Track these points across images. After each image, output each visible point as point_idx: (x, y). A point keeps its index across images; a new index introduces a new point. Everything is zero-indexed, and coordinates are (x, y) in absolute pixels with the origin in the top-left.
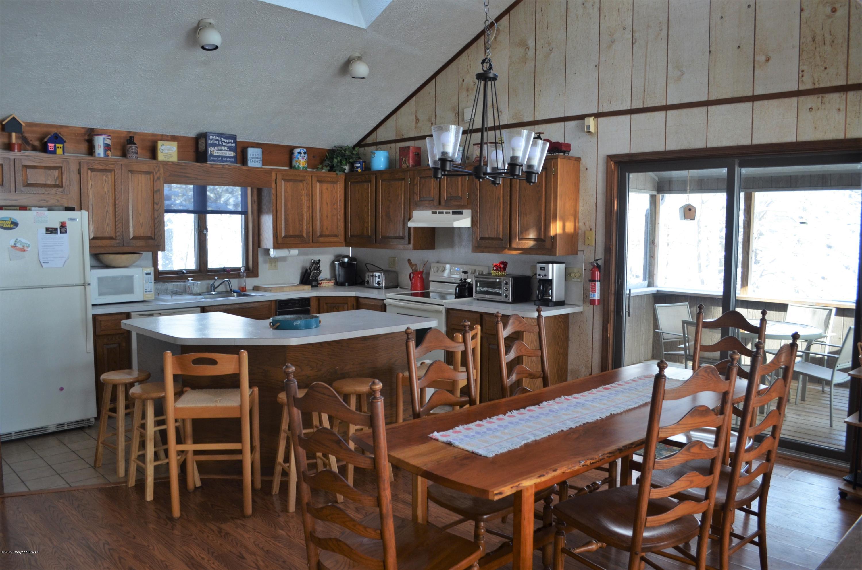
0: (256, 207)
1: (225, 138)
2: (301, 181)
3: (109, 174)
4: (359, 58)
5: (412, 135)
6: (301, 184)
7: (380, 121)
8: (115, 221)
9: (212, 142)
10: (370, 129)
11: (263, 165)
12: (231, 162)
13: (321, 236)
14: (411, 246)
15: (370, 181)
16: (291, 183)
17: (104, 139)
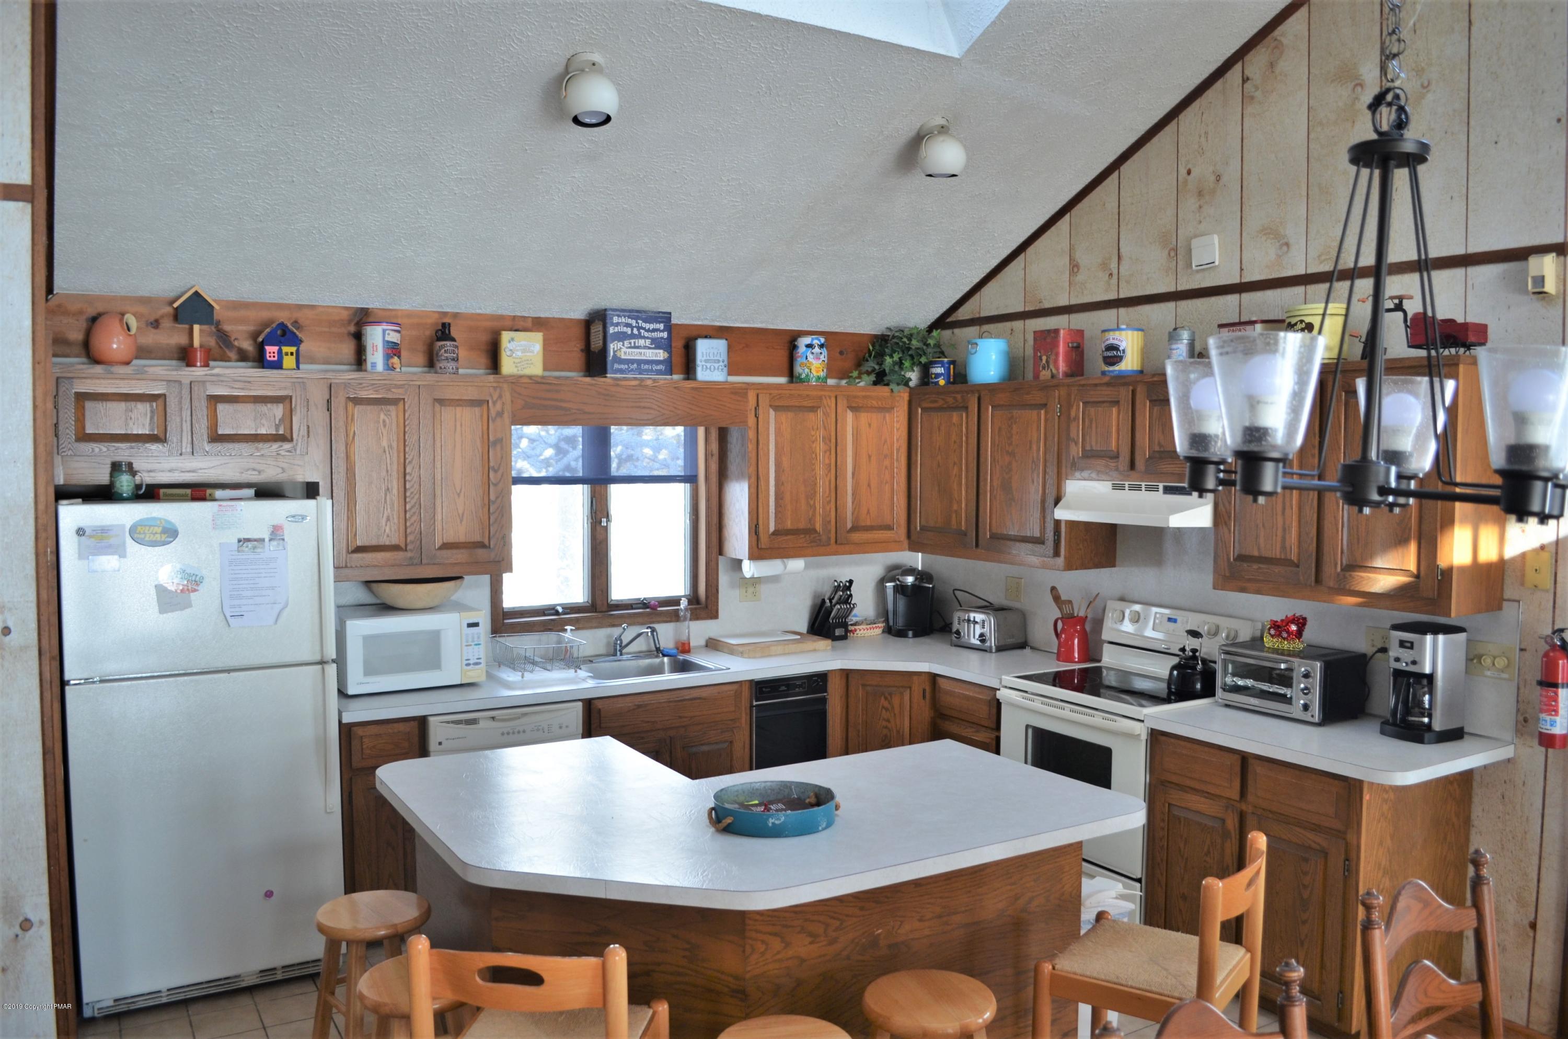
0: (714, 467)
1: (645, 321)
2: (813, 409)
3: (392, 408)
4: (943, 130)
5: (1063, 301)
6: (811, 415)
7: (988, 270)
8: (406, 512)
9: (616, 329)
10: (966, 289)
11: (730, 374)
12: (659, 372)
13: (855, 528)
14: (1060, 561)
15: (966, 408)
16: (790, 415)
17: (384, 331)
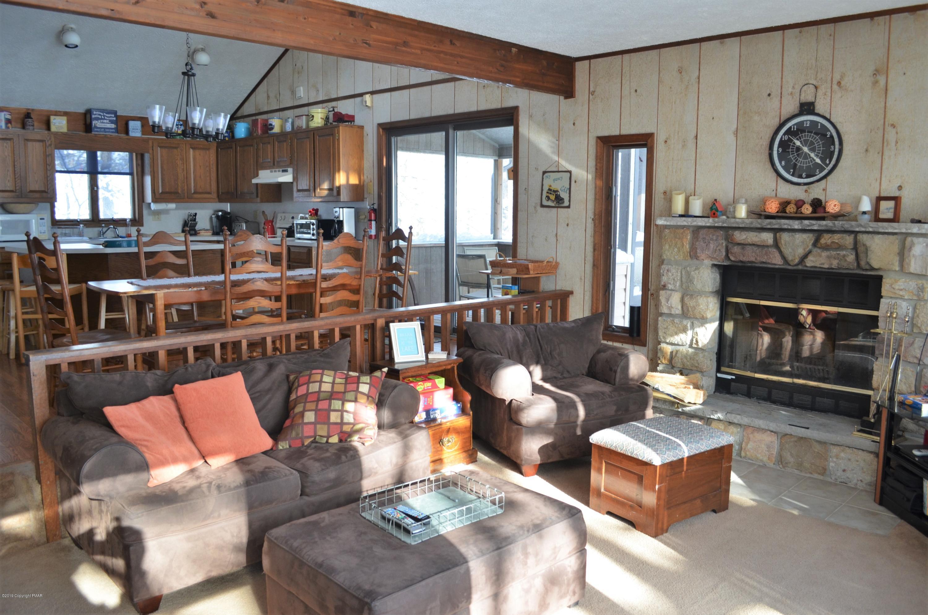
0: (140, 169)
1: (106, 113)
2: (176, 148)
3: (9, 142)
4: (203, 50)
5: (266, 109)
6: (175, 150)
7: (244, 98)
8: (15, 178)
9: (95, 116)
10: (238, 105)
11: (143, 134)
12: (112, 132)
13: (195, 193)
14: (259, 199)
15: (232, 148)
16: (166, 149)
17: (5, 115)
